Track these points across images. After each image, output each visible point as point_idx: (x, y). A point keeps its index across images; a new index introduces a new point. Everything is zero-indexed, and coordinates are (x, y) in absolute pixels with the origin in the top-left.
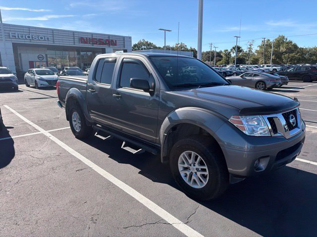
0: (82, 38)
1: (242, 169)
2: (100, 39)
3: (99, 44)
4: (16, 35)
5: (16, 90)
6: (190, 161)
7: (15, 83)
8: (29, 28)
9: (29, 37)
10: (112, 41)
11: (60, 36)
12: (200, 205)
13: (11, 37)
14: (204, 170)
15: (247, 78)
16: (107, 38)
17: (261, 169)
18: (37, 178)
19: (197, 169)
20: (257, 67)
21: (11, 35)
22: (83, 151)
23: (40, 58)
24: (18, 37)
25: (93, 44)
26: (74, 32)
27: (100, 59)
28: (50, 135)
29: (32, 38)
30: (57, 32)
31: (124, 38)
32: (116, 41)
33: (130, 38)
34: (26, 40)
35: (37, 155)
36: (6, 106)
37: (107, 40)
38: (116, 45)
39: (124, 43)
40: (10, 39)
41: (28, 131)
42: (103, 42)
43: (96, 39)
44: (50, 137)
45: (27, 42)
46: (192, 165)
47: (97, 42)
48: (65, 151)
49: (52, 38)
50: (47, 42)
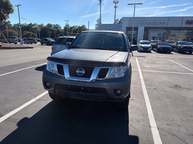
0: (188, 21)
8: (155, 18)
9: (153, 23)
11: (172, 21)
23: (159, 35)
24: (148, 23)
26: (183, 18)
29: (155, 23)
30: (172, 18)
34: (152, 25)
40: (144, 25)
45: (152, 26)
49: (167, 22)
50: (164, 25)
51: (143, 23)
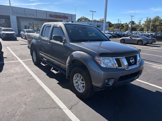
0: (51, 15)
1: (99, 84)
2: (60, 16)
3: (59, 18)
4: (18, 12)
5: (16, 40)
6: (78, 79)
7: (15, 36)
8: (25, 9)
9: (24, 13)
10: (66, 16)
11: (40, 14)
12: (81, 101)
13: (16, 13)
14: (83, 83)
15: (133, 38)
16: (64, 15)
17: (109, 85)
18: (8, 83)
19: (81, 83)
20: (142, 33)
21: (16, 12)
22: (35, 71)
23: (30, 24)
24: (19, 13)
25: (56, 18)
26: (47, 12)
27: (45, 25)
28: (23, 62)
29: (26, 14)
30: (38, 11)
31: (72, 15)
32: (68, 17)
33: (75, 15)
34: (23, 15)
35: (12, 71)
36: (8, 47)
37: (63, 16)
38: (68, 19)
39: (72, 18)
40: (16, 15)
41: (13, 60)
42: (61, 17)
43: (58, 15)
44: (22, 64)
45: (24, 16)
46: (79, 81)
47: (58, 17)
48: (27, 70)
49: (36, 14)
50: (33, 16)
51: (14, 12)
